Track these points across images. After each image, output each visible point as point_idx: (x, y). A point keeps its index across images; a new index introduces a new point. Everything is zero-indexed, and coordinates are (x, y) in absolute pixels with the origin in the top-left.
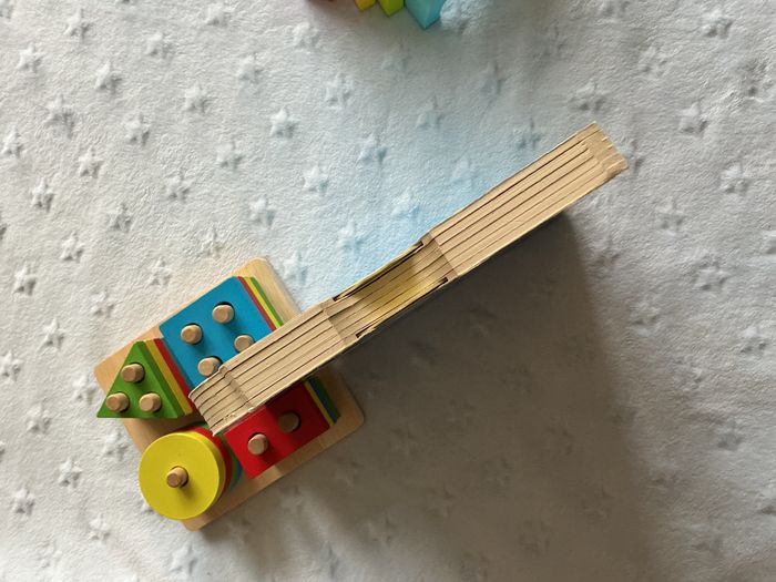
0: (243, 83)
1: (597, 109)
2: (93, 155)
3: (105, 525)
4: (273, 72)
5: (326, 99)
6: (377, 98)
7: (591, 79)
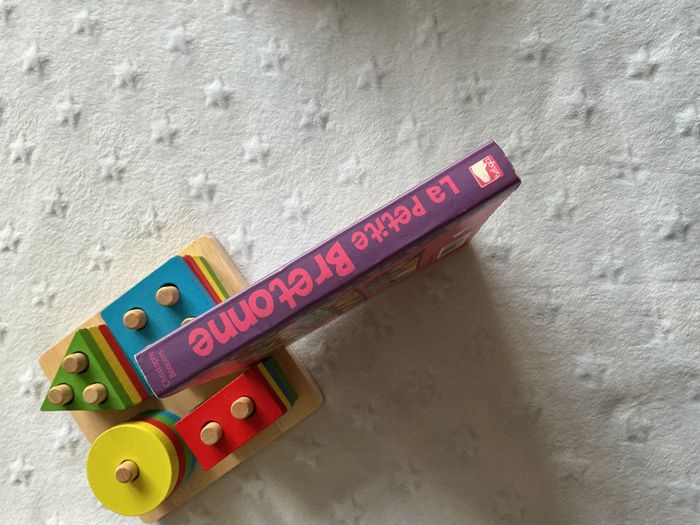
0: (173, 55)
1: (543, 58)
3: (61, 523)
4: (204, 41)
5: (261, 66)
6: (314, 61)
7: (535, 28)
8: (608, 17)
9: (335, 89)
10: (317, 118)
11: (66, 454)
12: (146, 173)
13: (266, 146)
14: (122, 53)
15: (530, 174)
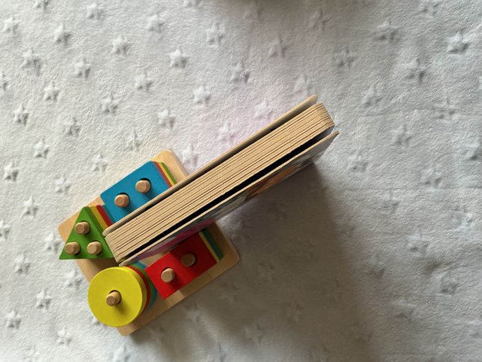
0: (151, 33)
1: (392, 39)
2: (54, 86)
3: (68, 334)
4: (170, 24)
5: (207, 41)
6: (242, 38)
7: (387, 19)
8: (435, 13)
9: (253, 57)
10: (242, 75)
11: (73, 289)
12: (131, 109)
13: (208, 93)
14: (117, 31)
15: (382, 114)
